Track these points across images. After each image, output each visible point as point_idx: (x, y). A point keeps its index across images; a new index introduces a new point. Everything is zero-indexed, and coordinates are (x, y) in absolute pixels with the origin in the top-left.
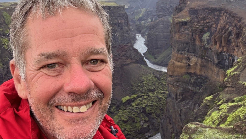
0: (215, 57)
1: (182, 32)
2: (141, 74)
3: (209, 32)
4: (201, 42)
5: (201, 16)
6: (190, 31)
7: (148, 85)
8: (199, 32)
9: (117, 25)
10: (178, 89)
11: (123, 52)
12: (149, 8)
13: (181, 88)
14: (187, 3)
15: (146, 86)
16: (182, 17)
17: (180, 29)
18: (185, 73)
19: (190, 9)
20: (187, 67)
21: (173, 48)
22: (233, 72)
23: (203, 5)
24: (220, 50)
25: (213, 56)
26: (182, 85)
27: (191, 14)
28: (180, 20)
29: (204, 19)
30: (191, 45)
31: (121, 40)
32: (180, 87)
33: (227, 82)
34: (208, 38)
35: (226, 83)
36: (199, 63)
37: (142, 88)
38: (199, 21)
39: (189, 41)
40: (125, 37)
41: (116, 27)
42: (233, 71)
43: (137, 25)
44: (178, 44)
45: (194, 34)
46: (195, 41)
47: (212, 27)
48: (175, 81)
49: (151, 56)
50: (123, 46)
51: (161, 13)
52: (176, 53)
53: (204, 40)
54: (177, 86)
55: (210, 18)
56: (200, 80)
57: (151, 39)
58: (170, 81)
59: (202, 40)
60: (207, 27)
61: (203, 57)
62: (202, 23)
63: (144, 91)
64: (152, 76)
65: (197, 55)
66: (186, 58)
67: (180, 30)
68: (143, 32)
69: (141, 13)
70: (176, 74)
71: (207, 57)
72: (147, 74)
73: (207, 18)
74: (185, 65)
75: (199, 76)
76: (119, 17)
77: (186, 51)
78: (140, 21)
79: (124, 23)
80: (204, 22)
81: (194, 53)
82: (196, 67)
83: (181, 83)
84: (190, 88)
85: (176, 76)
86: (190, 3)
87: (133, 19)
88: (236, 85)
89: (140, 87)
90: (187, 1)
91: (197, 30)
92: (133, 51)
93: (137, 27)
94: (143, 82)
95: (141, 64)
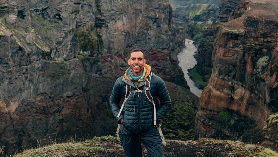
0: (268, 94)
1: (230, 48)
2: (175, 99)
3: (268, 56)
4: (254, 68)
5: (261, 31)
6: (241, 48)
7: (181, 118)
8: (254, 52)
9: (152, 20)
10: (210, 130)
11: (154, 61)
12: (212, 5)
13: (214, 130)
14: (247, 9)
15: (177, 119)
16: (234, 26)
17: (228, 43)
18: (224, 108)
19: (249, 18)
20: (228, 100)
21: (214, 69)
22: (276, 119)
23: (267, 16)
24: (275, 85)
25: (265, 91)
26: (216, 126)
27: (249, 25)
28: (229, 31)
29: (264, 36)
30: (239, 69)
31: (155, 43)
32: (213, 128)
33: (266, 131)
34: (264, 64)
35: (264, 133)
36: (247, 97)
37: (171, 120)
38: (256, 38)
39: (238, 63)
40: (162, 40)
41: (150, 22)
42: (276, 117)
43: (189, 26)
44: (220, 63)
45: (246, 54)
46: (246, 65)
47: (274, 50)
48: (207, 118)
49: (200, 76)
50: (156, 52)
51: (226, 16)
52: (216, 77)
53: (259, 66)
54: (209, 125)
55: (273, 36)
56: (242, 123)
57: (204, 50)
58: (200, 117)
59: (257, 66)
60: (266, 49)
61: (254, 91)
62: (260, 40)
63: (172, 126)
64: (191, 106)
65: (245, 85)
66: (230, 87)
67: (227, 45)
68: (197, 38)
69: (200, 10)
70: (210, 107)
71: (258, 92)
72: (183, 101)
73: (269, 35)
74: (227, 96)
75: (243, 116)
76: (159, 10)
77: (232, 76)
78: (195, 21)
79: (164, 19)
80: (263, 40)
81: (241, 81)
82: (242, 102)
83: (215, 121)
84: (226, 133)
85: (210, 111)
86: (250, 10)
87: (186, 15)
88: (275, 138)
89: (168, 119)
90: (248, 6)
91: (252, 49)
92: (170, 62)
93: (190, 29)
94: (175, 112)
95: (178, 85)
